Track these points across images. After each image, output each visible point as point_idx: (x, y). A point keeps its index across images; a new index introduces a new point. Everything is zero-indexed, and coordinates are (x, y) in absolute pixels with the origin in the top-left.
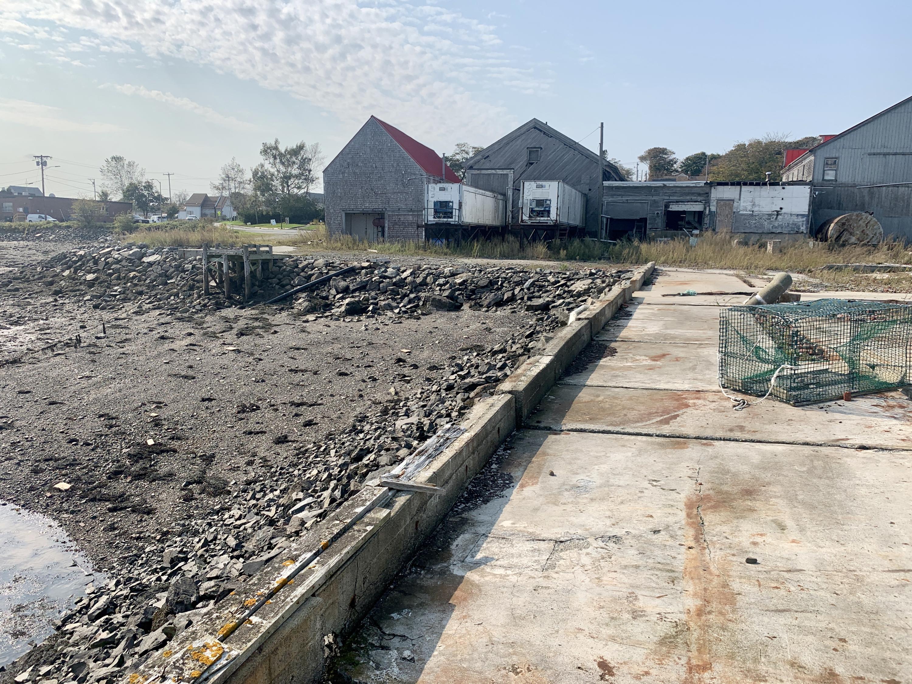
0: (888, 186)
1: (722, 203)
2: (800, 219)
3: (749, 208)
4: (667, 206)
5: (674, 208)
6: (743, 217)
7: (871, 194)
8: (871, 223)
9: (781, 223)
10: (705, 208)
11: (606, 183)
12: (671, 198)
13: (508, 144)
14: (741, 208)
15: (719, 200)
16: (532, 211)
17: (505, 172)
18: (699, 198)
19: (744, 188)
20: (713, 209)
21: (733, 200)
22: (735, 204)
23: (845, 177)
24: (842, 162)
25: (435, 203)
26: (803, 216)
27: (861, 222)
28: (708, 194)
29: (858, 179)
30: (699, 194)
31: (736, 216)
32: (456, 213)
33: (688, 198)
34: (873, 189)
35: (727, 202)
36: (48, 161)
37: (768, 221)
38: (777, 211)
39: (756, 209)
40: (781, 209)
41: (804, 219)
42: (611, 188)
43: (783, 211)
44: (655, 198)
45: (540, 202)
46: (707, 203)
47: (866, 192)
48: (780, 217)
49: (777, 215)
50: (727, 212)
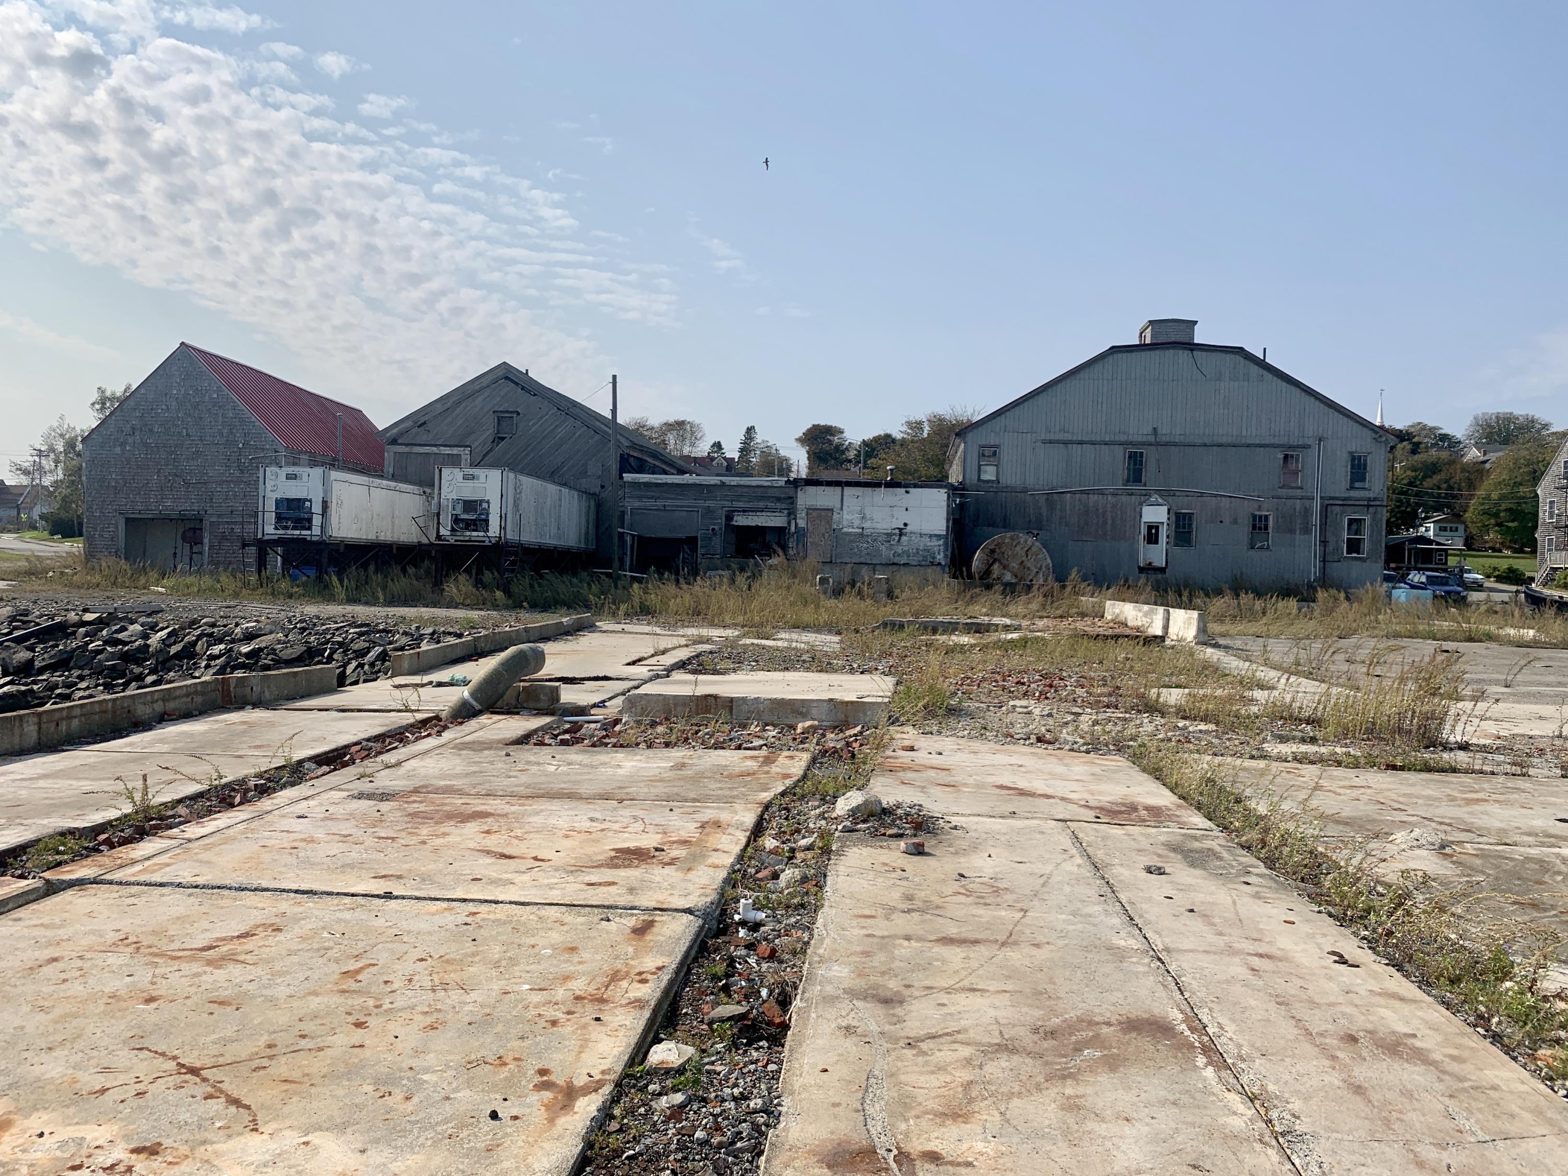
0: (1074, 493)
1: (815, 514)
2: (935, 542)
3: (857, 523)
4: (729, 518)
5: (741, 520)
6: (848, 538)
7: (1051, 505)
8: (1034, 549)
9: (906, 549)
10: (789, 523)
11: (627, 477)
12: (735, 504)
13: (459, 403)
14: (845, 523)
15: (810, 510)
16: (456, 520)
17: (455, 451)
18: (778, 505)
19: (848, 491)
20: (802, 523)
21: (832, 510)
22: (835, 516)
23: (1011, 478)
24: (1006, 455)
25: (278, 502)
26: (938, 537)
27: (1018, 548)
28: (792, 500)
29: (1030, 481)
30: (779, 499)
31: (837, 535)
32: (317, 520)
33: (761, 504)
34: (1052, 498)
35: (823, 513)
37: (887, 545)
38: (900, 529)
39: (867, 525)
40: (906, 525)
41: (941, 542)
42: (636, 485)
43: (909, 528)
44: (709, 503)
45: (470, 505)
46: (792, 513)
47: (1042, 501)
48: (904, 538)
49: (901, 535)
50: (823, 530)
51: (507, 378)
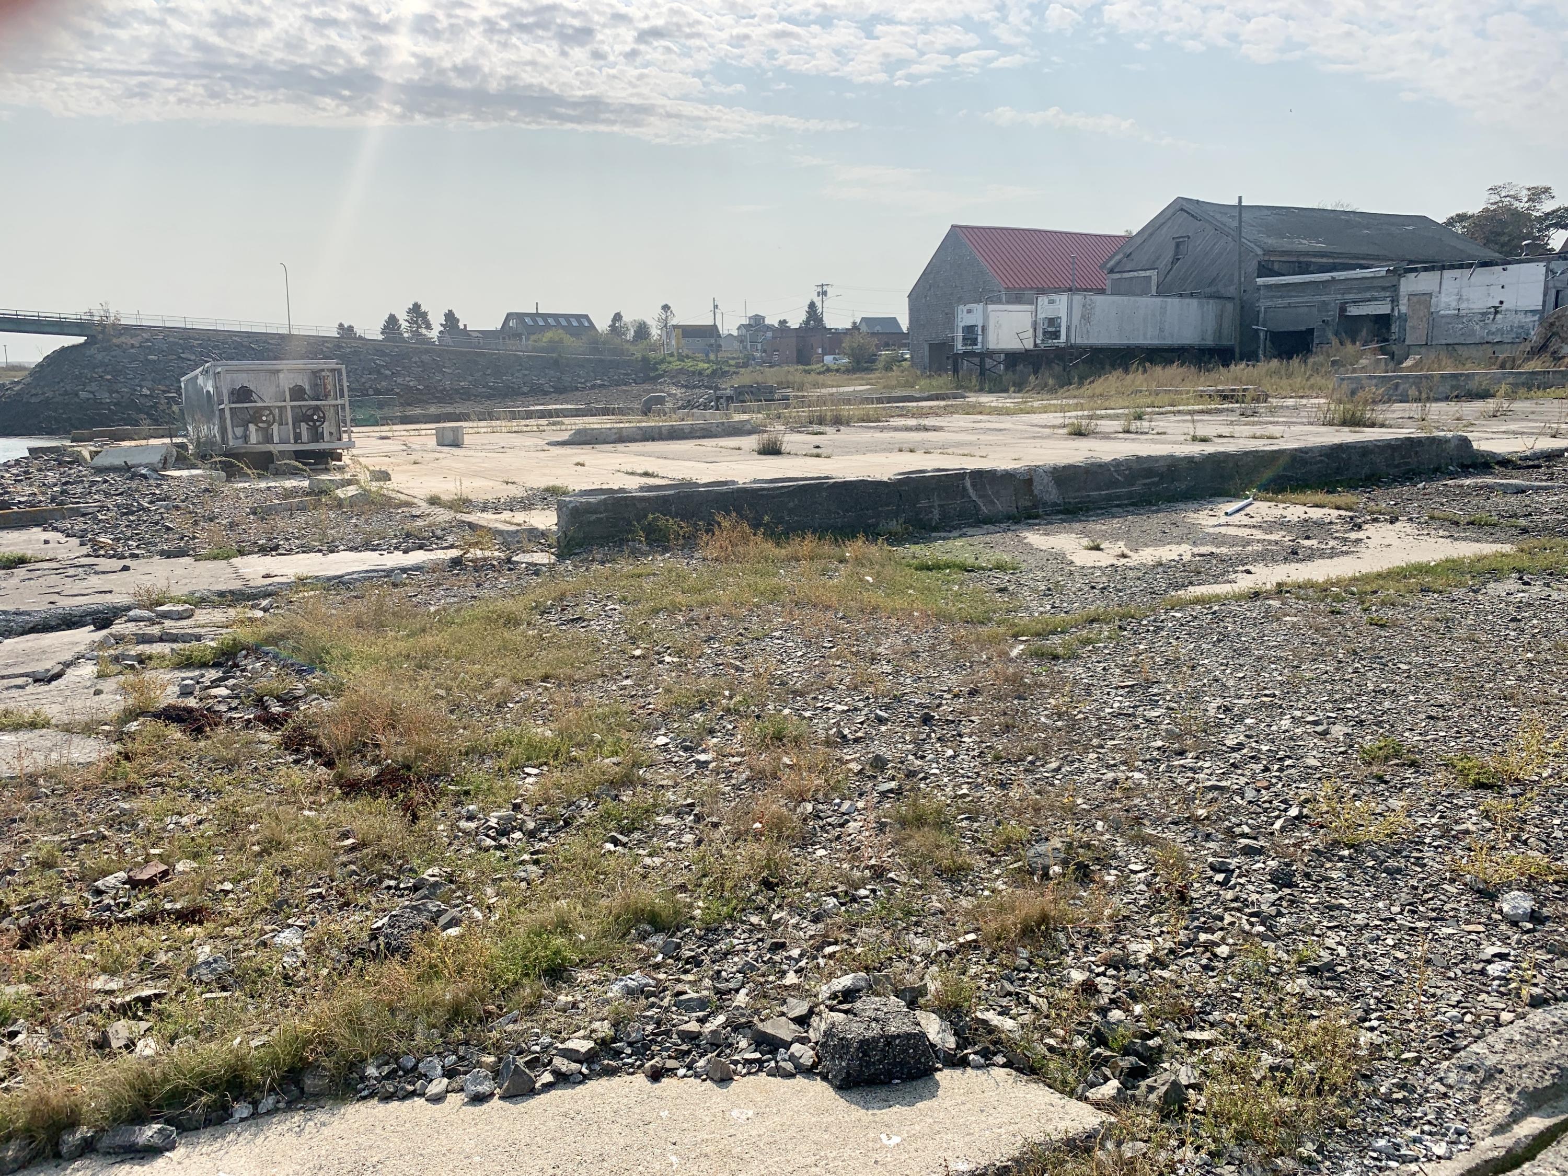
1: (1415, 299)
2: (1530, 318)
3: (1454, 304)
4: (1343, 309)
5: (1353, 311)
6: (1444, 320)
9: (1500, 327)
10: (1393, 310)
11: (1260, 281)
12: (1348, 297)
13: (1151, 235)
14: (1443, 305)
15: (1411, 295)
16: (1045, 333)
17: (1148, 273)
18: (1383, 294)
19: (1447, 274)
20: (1404, 309)
21: (1431, 294)
22: (1434, 300)
26: (1534, 312)
28: (1395, 288)
30: (1384, 289)
31: (1433, 319)
33: (1368, 295)
35: (1423, 298)
36: (829, 290)
37: (1481, 324)
38: (1495, 308)
39: (1463, 306)
40: (1501, 302)
41: (1536, 318)
42: (1268, 287)
43: (1504, 306)
44: (1324, 298)
45: (1052, 321)
46: (1395, 301)
48: (1499, 316)
49: (1496, 312)
50: (1422, 314)
51: (1182, 210)
